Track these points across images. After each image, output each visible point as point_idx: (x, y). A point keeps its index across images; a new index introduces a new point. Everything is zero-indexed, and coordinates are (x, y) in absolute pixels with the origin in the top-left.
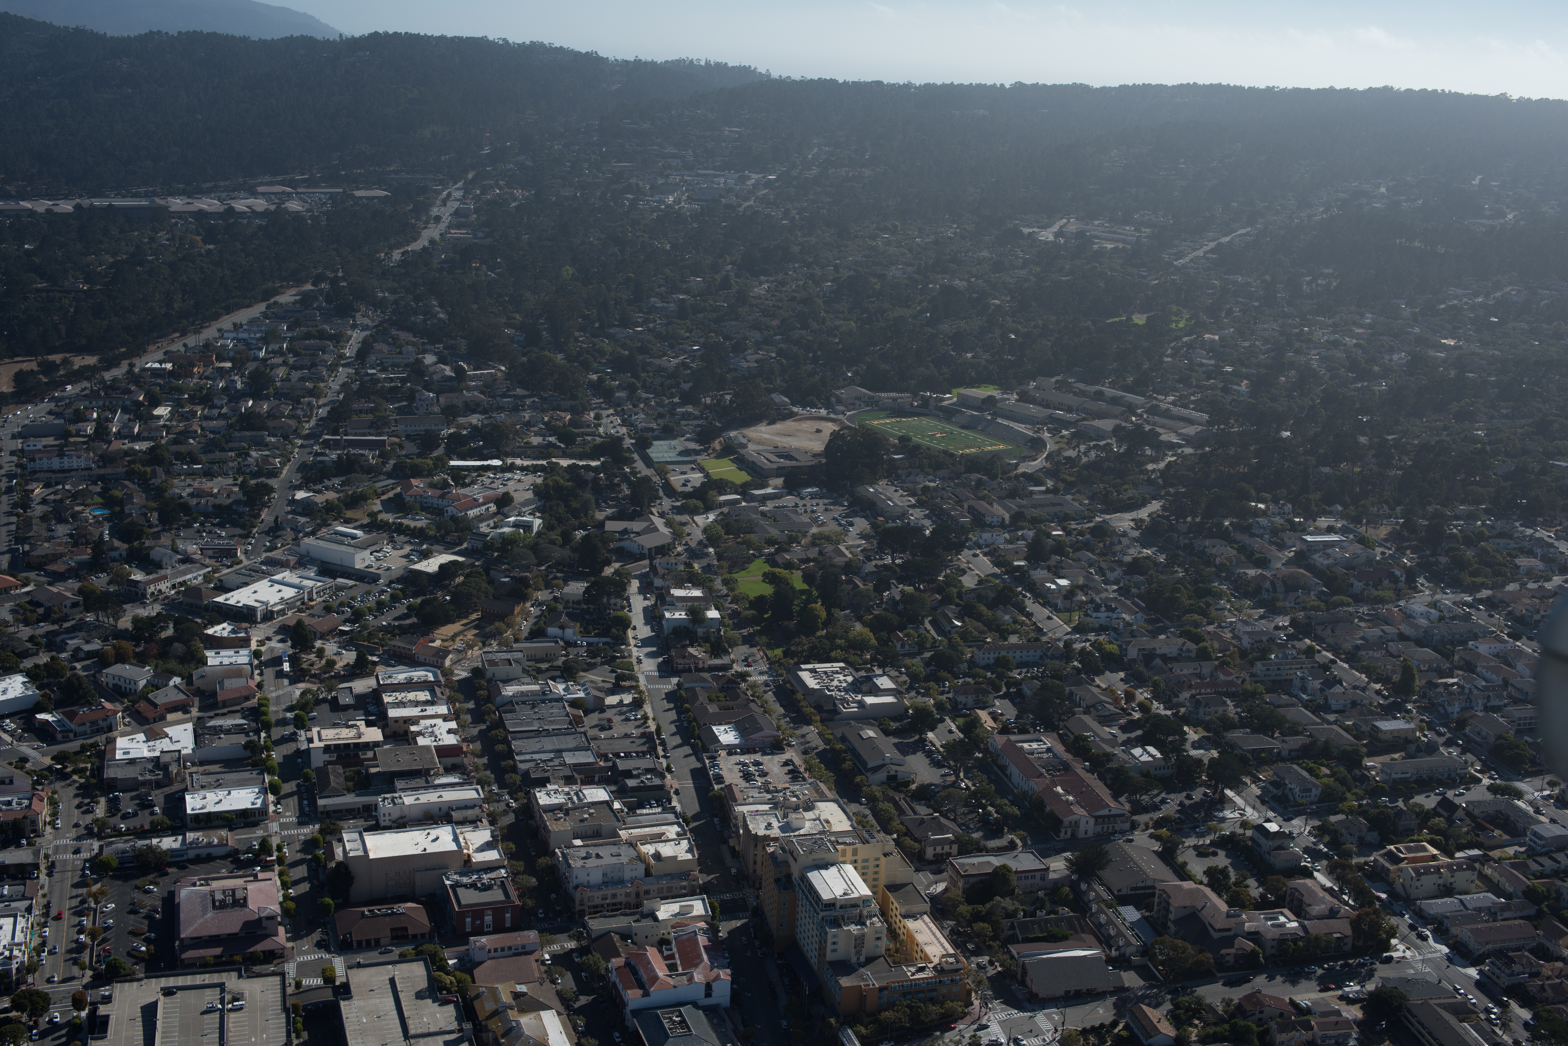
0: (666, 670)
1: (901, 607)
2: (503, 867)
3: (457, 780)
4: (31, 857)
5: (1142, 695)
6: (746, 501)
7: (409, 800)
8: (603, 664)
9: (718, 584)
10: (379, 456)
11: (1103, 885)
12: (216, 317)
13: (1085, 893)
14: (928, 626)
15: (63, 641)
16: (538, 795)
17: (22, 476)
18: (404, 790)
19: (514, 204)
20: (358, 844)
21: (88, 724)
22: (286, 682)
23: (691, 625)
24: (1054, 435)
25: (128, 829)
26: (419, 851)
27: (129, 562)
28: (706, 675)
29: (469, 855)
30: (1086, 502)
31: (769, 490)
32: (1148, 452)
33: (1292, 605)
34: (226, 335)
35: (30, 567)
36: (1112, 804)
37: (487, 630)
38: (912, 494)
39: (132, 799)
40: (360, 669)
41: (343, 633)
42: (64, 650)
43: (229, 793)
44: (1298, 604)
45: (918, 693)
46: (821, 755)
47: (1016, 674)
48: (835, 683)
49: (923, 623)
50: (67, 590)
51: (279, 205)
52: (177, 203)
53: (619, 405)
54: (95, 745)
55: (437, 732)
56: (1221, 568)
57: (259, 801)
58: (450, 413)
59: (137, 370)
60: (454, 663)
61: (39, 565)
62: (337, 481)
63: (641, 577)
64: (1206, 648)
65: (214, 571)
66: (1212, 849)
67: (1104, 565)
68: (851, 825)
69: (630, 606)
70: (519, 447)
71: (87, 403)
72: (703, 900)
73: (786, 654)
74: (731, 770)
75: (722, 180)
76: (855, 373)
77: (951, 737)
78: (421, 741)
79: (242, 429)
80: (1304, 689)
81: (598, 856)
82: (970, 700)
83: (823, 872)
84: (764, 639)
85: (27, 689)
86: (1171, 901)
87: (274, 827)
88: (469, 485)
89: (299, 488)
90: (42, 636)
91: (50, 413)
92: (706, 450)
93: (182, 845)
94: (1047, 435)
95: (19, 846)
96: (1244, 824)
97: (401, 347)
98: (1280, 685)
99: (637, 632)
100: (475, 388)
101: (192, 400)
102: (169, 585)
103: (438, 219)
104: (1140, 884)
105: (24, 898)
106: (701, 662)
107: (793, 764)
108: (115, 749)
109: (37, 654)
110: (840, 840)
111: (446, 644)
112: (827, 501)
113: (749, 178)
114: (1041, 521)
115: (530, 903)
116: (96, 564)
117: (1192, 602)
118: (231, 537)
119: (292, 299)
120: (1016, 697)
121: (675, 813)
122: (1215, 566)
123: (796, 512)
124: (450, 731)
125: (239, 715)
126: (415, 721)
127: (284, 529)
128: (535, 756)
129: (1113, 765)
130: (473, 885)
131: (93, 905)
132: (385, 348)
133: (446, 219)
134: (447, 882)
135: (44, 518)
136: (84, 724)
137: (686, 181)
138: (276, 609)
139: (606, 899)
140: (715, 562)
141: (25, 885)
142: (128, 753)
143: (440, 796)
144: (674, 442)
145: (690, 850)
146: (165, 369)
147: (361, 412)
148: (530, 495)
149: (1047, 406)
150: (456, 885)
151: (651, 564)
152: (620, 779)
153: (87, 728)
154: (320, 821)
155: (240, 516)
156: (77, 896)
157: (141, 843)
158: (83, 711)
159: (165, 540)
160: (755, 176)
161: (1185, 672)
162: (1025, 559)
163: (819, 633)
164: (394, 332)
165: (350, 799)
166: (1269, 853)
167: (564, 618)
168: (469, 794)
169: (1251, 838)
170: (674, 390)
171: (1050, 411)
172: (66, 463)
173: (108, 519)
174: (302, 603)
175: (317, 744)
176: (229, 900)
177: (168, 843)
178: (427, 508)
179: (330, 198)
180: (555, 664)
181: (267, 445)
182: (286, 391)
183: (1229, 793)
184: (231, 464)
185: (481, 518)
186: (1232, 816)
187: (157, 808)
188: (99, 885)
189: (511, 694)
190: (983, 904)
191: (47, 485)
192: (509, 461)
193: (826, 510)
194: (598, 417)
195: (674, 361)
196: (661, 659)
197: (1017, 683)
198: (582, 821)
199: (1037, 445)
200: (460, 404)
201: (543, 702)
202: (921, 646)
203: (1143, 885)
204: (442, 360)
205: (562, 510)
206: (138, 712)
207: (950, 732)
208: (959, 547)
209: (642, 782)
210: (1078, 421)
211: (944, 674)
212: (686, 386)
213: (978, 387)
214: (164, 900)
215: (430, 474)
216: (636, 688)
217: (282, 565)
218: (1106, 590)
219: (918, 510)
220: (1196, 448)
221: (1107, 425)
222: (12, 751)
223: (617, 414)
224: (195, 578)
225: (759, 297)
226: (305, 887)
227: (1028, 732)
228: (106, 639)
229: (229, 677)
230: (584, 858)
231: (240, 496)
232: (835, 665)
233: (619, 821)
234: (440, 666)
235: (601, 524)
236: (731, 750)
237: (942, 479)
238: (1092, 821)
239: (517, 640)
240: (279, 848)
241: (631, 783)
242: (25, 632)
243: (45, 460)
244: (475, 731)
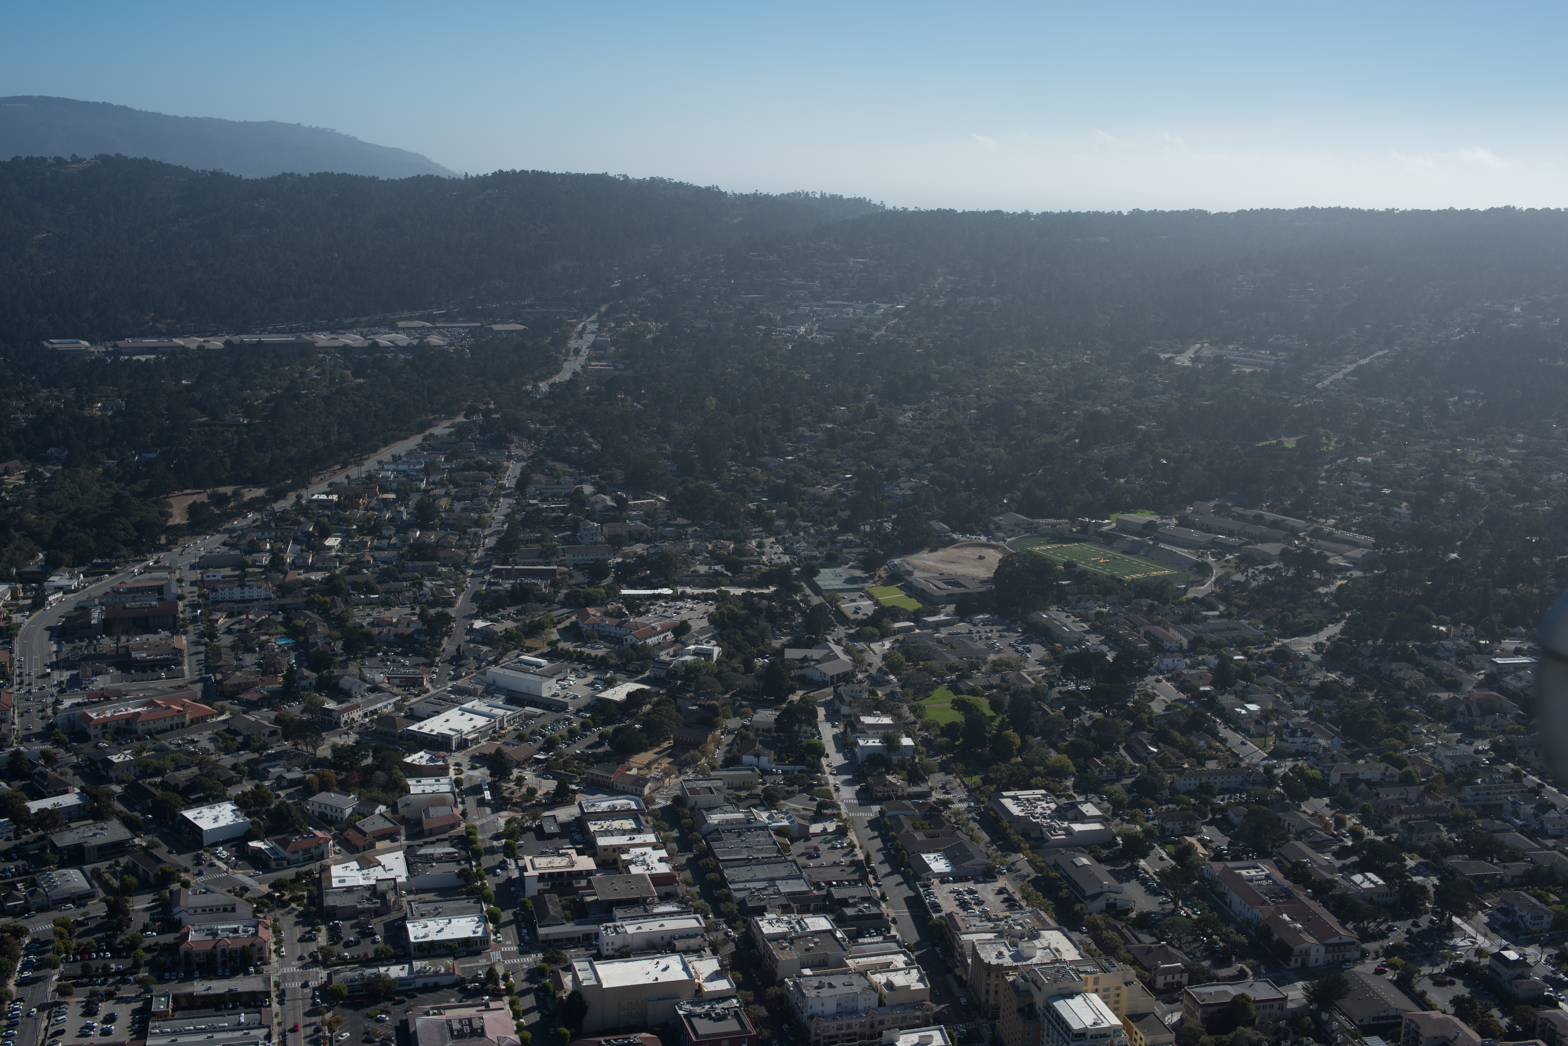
0: (865, 798)
1: (1093, 733)
2: (735, 997)
3: (675, 909)
4: (262, 985)
5: (1352, 821)
6: (919, 628)
7: (631, 929)
8: (801, 792)
9: (905, 709)
10: (551, 585)
11: (1344, 1014)
12: (375, 449)
13: (1326, 1023)
14: (1124, 753)
15: (265, 769)
16: (760, 923)
17: (205, 606)
18: (623, 919)
19: (649, 337)
20: (589, 974)
21: (301, 852)
22: (488, 810)
23: (886, 753)
24: (1219, 560)
25: (352, 957)
26: (650, 981)
27: (319, 691)
28: (907, 803)
29: (699, 985)
30: (1262, 626)
31: (942, 617)
32: (1317, 575)
33: (1490, 728)
34: (386, 467)
35: (223, 696)
36: (1342, 932)
37: (683, 758)
38: (1085, 620)
39: (352, 927)
40: (561, 797)
41: (538, 761)
42: (267, 779)
43: (450, 922)
44: (1496, 727)
45: (1123, 820)
46: (1035, 882)
47: (1219, 801)
48: (1039, 810)
49: (1117, 749)
50: (264, 717)
51: (421, 340)
52: (322, 339)
53: (779, 533)
54: (309, 873)
55: (649, 861)
56: (1411, 691)
57: (480, 930)
58: (616, 542)
59: (303, 501)
60: (653, 791)
61: (232, 695)
62: (512, 610)
63: (826, 705)
64: (1410, 772)
65: (404, 700)
66: (1448, 978)
67: (1290, 690)
68: (1080, 954)
69: (819, 733)
70: (687, 576)
71: (260, 534)
72: (941, 1030)
73: (985, 781)
74: (946, 899)
75: (851, 310)
76: (1011, 500)
77: (1163, 864)
78: (634, 870)
79: (413, 559)
80: (1516, 814)
81: (830, 985)
82: (1177, 826)
83: (1069, 1001)
84: (961, 766)
85: (237, 817)
86: (1420, 1031)
87: (495, 956)
88: (644, 614)
89: (476, 617)
90: (244, 764)
91: (224, 544)
92: (872, 577)
93: (409, 973)
94: (1211, 560)
95: (247, 973)
96: (1480, 952)
97: (558, 477)
98: (1490, 810)
99: (830, 760)
100: (637, 518)
101: (361, 531)
102: (361, 713)
103: (577, 351)
104: (1382, 1014)
105: (260, 1026)
106: (900, 790)
107: (1008, 892)
108: (330, 877)
109: (240, 782)
110: (1081, 969)
111: (642, 772)
112: (1000, 628)
113: (878, 308)
114: (1220, 646)
115: (766, 1033)
116: (288, 693)
117: (1388, 726)
118: (417, 666)
119: (448, 431)
120: (1223, 824)
121: (897, 942)
122: (1405, 689)
123: (972, 639)
124: (661, 860)
125: (447, 843)
126: (625, 849)
127: (467, 658)
128: (749, 885)
129: (1336, 892)
130: (707, 1015)
131: (328, 1034)
132: (541, 478)
133: (585, 353)
134: (681, 1012)
135: (233, 647)
136: (297, 852)
137: (815, 312)
138: (470, 737)
139: (841, 1029)
140: (898, 690)
141: (260, 1013)
142: (344, 881)
143: (662, 925)
144: (839, 570)
145: (921, 980)
146: (332, 500)
147: (527, 541)
148: (705, 623)
149: (1208, 530)
150: (689, 1016)
151: (835, 691)
152: (837, 907)
153: (300, 856)
154: (542, 950)
155: (422, 644)
156: (310, 1025)
157: (368, 972)
158: (296, 838)
159: (353, 668)
160: (882, 306)
161: (1392, 797)
162: (1211, 684)
163: (1013, 760)
164: (550, 463)
165: (569, 928)
166: (1510, 982)
167: (758, 746)
168: (690, 923)
169: (1489, 967)
170: (831, 518)
171: (1212, 536)
172: (247, 593)
173: (293, 648)
174: (494, 732)
175: (530, 872)
176: (467, 1029)
177: (396, 971)
178: (605, 637)
179: (470, 332)
180: (753, 792)
181: (439, 575)
182: (451, 521)
183: (1456, 920)
184: (407, 594)
185: (660, 646)
186: (1462, 944)
187: (378, 937)
188: (330, 1014)
189: (716, 822)
190: (1227, 1034)
191: (230, 615)
192: (680, 590)
193: (1001, 636)
194: (760, 545)
195: (830, 490)
196: (858, 787)
197: (1222, 810)
198: (808, 950)
199: (1203, 570)
200: (624, 533)
201: (749, 830)
202: (1120, 772)
203: (1385, 1014)
204: (601, 490)
205: (739, 638)
206: (347, 840)
207: (1161, 859)
208: (1143, 672)
209: (860, 910)
210: (1241, 545)
211: (1148, 800)
212: (844, 514)
213: (1134, 513)
214: (397, 1029)
215: (603, 603)
216: (838, 816)
217: (471, 694)
218: (1298, 715)
219: (1093, 636)
220: (1365, 571)
221: (1273, 548)
222: (229, 879)
223: (778, 542)
224: (386, 707)
225: (905, 425)
226: (535, 1017)
227: (1241, 859)
228: (305, 768)
229: (433, 805)
230: (817, 988)
231: (419, 625)
232: (1036, 792)
233: (845, 950)
234: (640, 795)
235: (780, 652)
236: (943, 878)
237: (1112, 604)
238: (1322, 949)
239: (713, 769)
240: (506, 978)
241: (850, 912)
242: (227, 760)
243: (227, 590)
244: (683, 859)
